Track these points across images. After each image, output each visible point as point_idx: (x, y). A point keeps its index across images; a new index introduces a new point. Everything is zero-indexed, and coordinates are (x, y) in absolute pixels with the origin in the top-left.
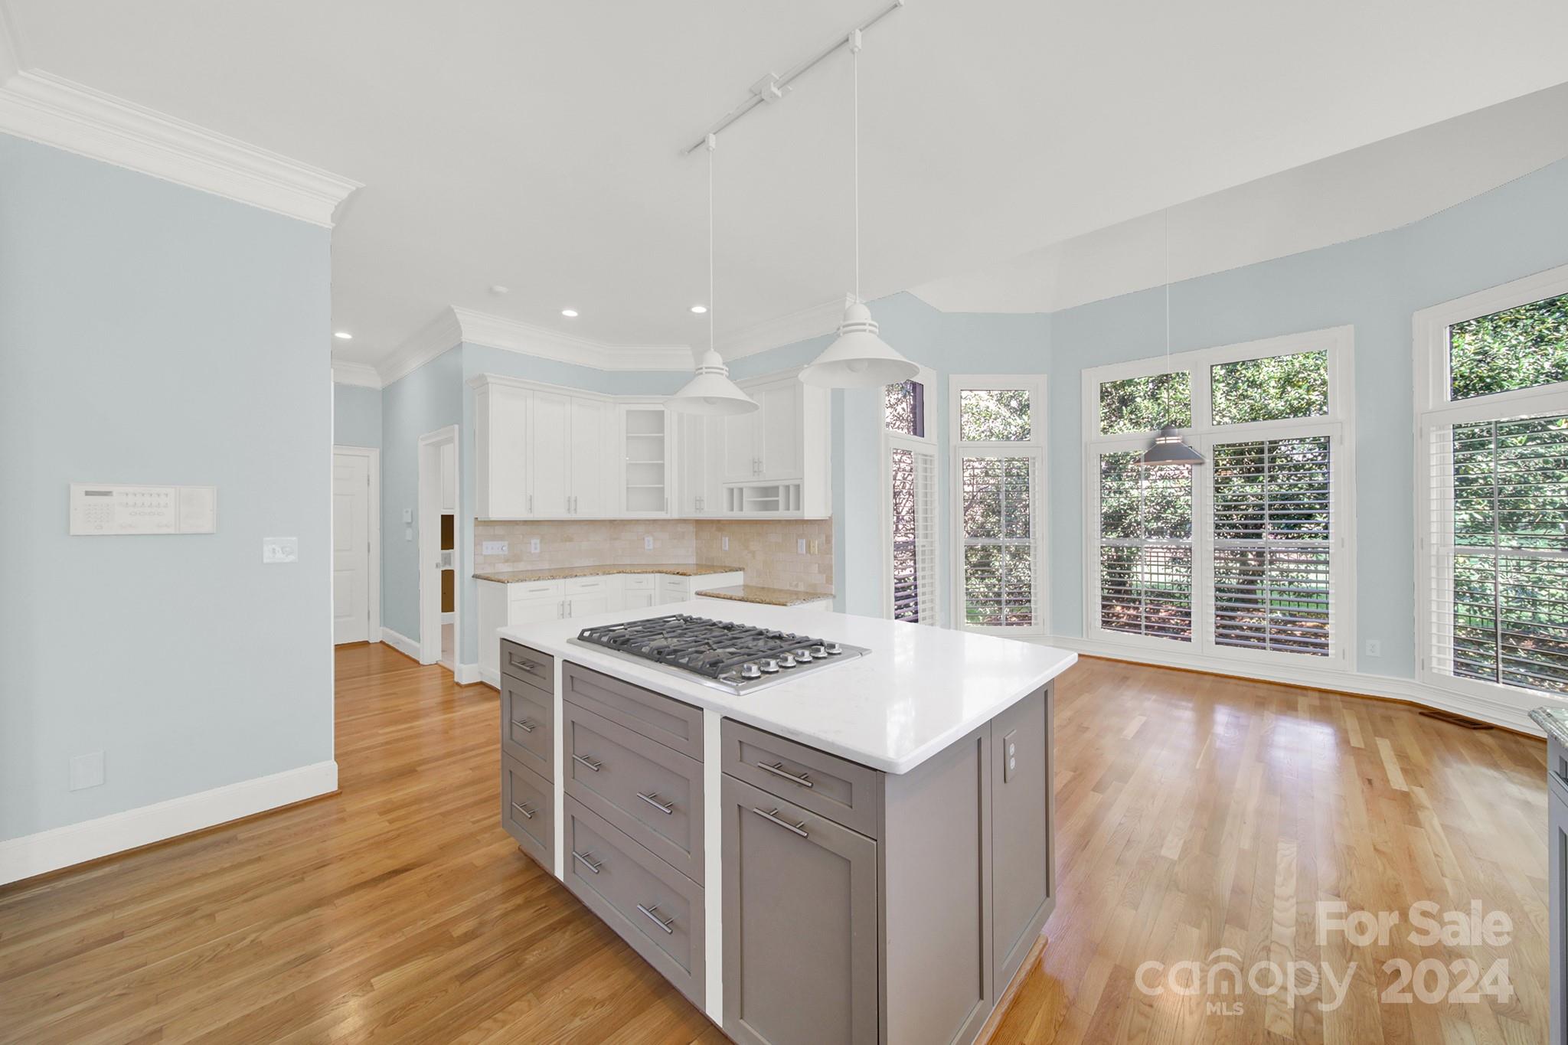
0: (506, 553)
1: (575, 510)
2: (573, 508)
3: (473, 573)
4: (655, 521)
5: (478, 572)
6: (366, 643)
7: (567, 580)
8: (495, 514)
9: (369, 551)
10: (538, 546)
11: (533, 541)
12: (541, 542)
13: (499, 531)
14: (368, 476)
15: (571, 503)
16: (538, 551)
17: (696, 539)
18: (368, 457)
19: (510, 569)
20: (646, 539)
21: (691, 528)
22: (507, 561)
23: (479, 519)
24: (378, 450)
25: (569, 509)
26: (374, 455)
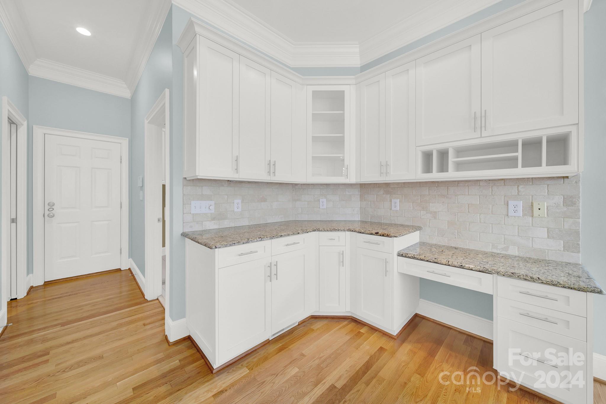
0: (213, 211)
1: (274, 173)
2: (272, 171)
3: (182, 232)
4: (328, 185)
5: (187, 230)
6: (119, 270)
7: (273, 240)
8: (202, 173)
9: (121, 207)
10: (240, 206)
11: (236, 201)
12: (242, 202)
13: (207, 190)
14: (121, 157)
15: (271, 166)
16: (240, 210)
17: (361, 200)
18: (121, 143)
19: (216, 227)
20: (321, 200)
21: (356, 192)
22: (213, 219)
23: (187, 179)
24: (128, 139)
25: (269, 172)
26: (125, 142)
